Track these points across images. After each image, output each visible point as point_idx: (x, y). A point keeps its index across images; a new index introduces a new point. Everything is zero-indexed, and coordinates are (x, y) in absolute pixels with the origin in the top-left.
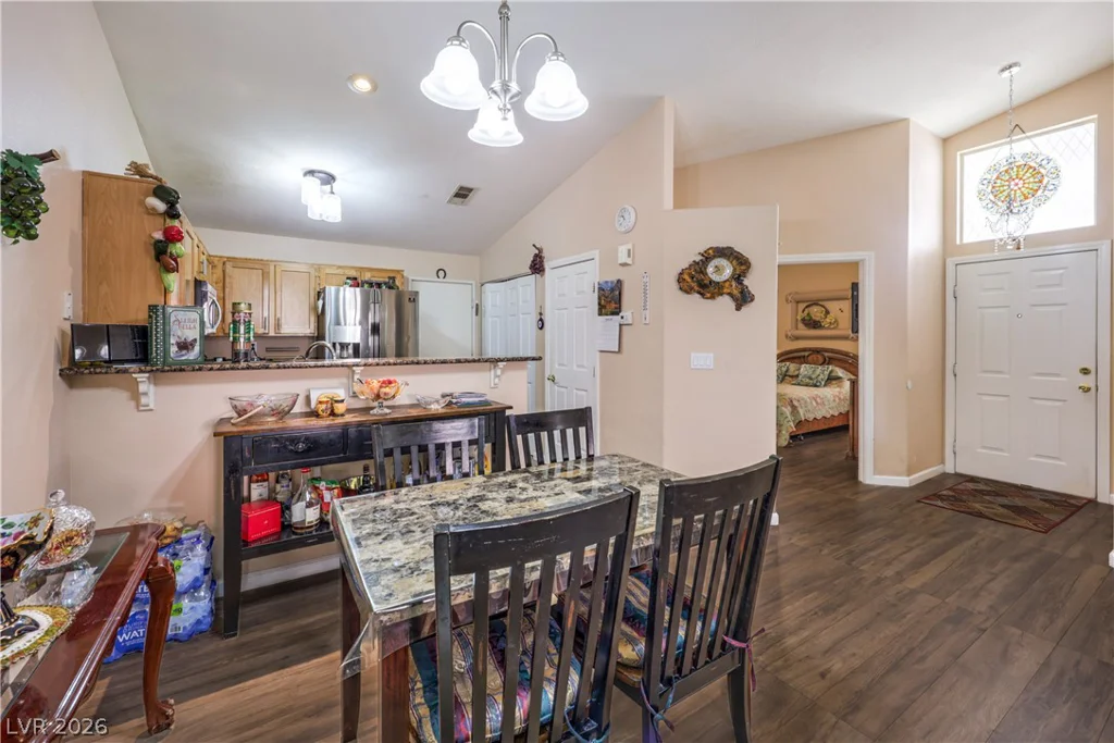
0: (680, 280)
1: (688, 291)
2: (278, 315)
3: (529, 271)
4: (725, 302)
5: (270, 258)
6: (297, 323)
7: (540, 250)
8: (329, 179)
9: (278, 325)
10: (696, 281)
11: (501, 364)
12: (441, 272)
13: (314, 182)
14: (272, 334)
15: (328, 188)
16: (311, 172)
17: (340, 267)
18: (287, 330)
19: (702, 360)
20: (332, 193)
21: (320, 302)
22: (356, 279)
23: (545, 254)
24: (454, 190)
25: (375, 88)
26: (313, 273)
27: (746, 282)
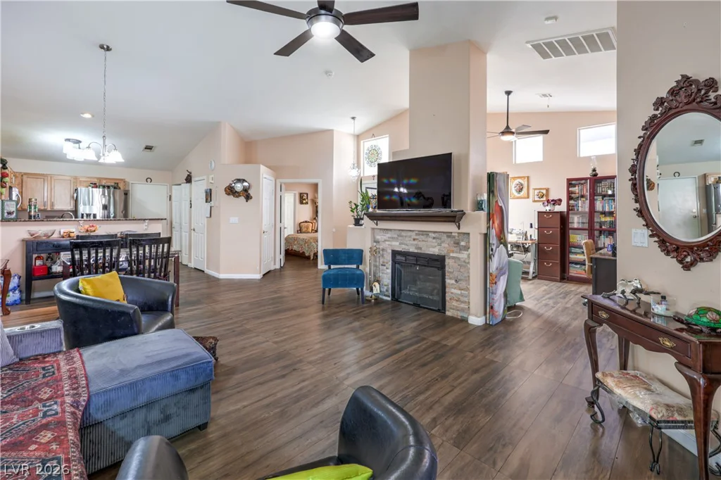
0: (225, 190)
1: (229, 194)
2: (53, 201)
3: (185, 181)
4: (242, 199)
5: (48, 173)
6: (64, 204)
7: (190, 173)
8: (79, 142)
9: (52, 204)
10: (230, 191)
11: (147, 221)
12: (149, 180)
13: (70, 144)
14: (49, 209)
15: (77, 145)
16: (68, 140)
17: (88, 178)
18: (57, 207)
19: (234, 220)
20: (79, 148)
21: (75, 195)
22: (95, 184)
23: (192, 175)
24: (144, 146)
25: (93, 116)
26: (72, 180)
27: (249, 192)
